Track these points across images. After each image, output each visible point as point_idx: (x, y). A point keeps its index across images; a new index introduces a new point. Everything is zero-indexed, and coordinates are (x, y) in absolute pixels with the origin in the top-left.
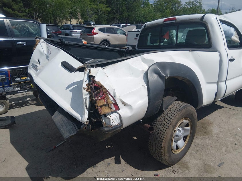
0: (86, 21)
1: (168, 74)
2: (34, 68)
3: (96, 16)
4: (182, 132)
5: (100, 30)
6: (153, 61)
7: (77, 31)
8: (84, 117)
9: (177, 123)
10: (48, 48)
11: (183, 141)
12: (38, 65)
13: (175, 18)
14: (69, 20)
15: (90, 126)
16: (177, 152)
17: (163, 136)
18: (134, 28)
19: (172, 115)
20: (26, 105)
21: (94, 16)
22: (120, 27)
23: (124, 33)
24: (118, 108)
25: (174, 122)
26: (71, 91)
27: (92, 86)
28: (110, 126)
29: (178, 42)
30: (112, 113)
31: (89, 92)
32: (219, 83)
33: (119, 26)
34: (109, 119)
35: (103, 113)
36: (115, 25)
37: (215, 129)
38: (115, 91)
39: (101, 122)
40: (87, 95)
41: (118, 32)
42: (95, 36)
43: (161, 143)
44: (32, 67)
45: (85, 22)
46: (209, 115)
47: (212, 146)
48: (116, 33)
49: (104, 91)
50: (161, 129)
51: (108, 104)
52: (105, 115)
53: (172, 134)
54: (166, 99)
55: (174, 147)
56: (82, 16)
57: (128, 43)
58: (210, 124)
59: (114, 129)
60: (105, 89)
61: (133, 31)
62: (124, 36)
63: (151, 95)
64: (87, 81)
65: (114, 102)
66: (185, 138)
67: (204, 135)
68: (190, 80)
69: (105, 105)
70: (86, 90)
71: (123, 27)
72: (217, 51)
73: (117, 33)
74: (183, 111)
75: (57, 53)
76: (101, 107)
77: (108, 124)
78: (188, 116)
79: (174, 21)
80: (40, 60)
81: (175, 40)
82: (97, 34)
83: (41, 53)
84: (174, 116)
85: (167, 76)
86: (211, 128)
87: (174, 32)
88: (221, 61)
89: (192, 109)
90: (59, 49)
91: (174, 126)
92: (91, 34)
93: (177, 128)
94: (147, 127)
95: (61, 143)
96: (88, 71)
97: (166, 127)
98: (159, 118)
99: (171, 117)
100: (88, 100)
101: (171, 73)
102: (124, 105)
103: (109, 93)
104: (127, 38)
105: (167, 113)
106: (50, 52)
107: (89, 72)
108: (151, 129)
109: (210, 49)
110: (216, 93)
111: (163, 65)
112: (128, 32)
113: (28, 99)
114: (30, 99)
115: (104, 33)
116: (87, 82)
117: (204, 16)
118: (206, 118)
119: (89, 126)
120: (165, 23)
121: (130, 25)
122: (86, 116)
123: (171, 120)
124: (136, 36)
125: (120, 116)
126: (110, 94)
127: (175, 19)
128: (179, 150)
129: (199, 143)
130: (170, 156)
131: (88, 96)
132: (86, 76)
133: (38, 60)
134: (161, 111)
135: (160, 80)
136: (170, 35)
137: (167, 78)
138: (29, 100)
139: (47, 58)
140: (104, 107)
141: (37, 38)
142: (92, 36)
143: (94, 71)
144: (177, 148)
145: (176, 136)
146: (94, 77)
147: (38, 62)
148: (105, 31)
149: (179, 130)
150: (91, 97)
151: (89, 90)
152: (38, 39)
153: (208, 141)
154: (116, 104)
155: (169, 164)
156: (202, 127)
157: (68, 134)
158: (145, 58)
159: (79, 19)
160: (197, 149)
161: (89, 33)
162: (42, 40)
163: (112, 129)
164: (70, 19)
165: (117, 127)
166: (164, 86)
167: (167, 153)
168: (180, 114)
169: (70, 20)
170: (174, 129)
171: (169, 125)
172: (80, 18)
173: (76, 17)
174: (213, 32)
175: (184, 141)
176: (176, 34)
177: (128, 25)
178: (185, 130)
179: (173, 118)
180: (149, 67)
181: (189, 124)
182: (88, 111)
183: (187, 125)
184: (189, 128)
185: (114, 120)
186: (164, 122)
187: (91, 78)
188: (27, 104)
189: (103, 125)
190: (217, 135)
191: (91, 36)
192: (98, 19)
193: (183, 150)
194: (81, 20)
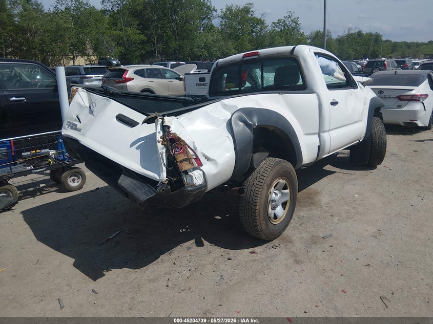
0: (103, 59)
1: (255, 121)
2: (71, 128)
3: (122, 49)
4: (279, 195)
5: (137, 72)
6: (236, 107)
7: (92, 77)
8: (162, 176)
9: (272, 181)
10: (90, 99)
11: (282, 209)
12: (77, 123)
13: (258, 52)
14: (70, 58)
15: (169, 187)
16: (277, 222)
17: (256, 198)
18: (193, 69)
19: (266, 172)
20: (42, 194)
21: (117, 50)
22: (168, 67)
23: (178, 76)
24: (200, 164)
25: (268, 181)
26: (137, 148)
27: (167, 137)
28: (194, 185)
29: (265, 85)
30: (195, 169)
31: (165, 145)
32: (321, 134)
33: (165, 65)
34: (191, 176)
35: (184, 169)
36: (158, 65)
37: (324, 199)
38: (195, 144)
39: (182, 181)
40: (163, 149)
41: (167, 75)
42: (128, 83)
43: (254, 207)
44: (68, 127)
45: (100, 61)
46: (316, 183)
47: (321, 217)
48: (163, 77)
49: (183, 143)
50: (253, 190)
51: (189, 159)
52: (186, 172)
53: (267, 197)
54: (257, 156)
55: (271, 214)
56: (96, 49)
57: (186, 93)
58: (317, 193)
59: (198, 189)
60: (183, 141)
61: (192, 72)
62: (177, 81)
63: (238, 148)
64: (161, 132)
65: (195, 157)
66: (284, 205)
67: (310, 206)
68: (283, 129)
69: (185, 160)
70: (161, 143)
71: (173, 66)
72: (314, 93)
73: (165, 78)
74: (278, 167)
75: (106, 106)
76: (181, 162)
77: (191, 182)
78: (284, 174)
79: (257, 57)
80: (79, 116)
81: (261, 83)
82: (132, 79)
83: (81, 107)
84: (268, 173)
85: (255, 125)
86: (319, 198)
87: (258, 72)
88: (320, 105)
89: (289, 165)
90: (108, 100)
91: (269, 186)
92: (121, 80)
93: (272, 189)
94: (237, 190)
95: (115, 234)
96: (161, 120)
97: (259, 187)
98: (250, 178)
99: (264, 174)
100: (164, 155)
101: (259, 121)
102: (208, 160)
103: (188, 145)
104: (185, 84)
105: (258, 171)
106: (94, 105)
107: (163, 122)
108: (242, 191)
109: (306, 91)
110: (319, 147)
111: (248, 112)
112: (186, 74)
113: (41, 186)
114: (44, 185)
115: (143, 79)
116: (161, 134)
117: (294, 48)
118: (312, 186)
119: (167, 187)
120: (244, 59)
121: (184, 63)
122: (165, 174)
123: (265, 178)
124: (200, 81)
125: (204, 173)
126: (189, 147)
127: (257, 54)
128: (278, 219)
129: (305, 215)
130: (267, 225)
131: (164, 151)
132: (159, 127)
133: (77, 117)
134: (252, 169)
135: (247, 129)
136: (253, 75)
137: (254, 127)
138: (43, 187)
139: (91, 112)
140: (184, 163)
141: (72, 86)
142: (124, 84)
143: (168, 120)
144: (275, 217)
145: (273, 201)
146: (169, 127)
147: (77, 119)
148: (146, 74)
149: (276, 194)
150: (167, 151)
151: (165, 143)
152: (74, 88)
153: (316, 212)
154: (197, 159)
155: (267, 237)
156: (308, 197)
157: (145, 196)
158: (225, 104)
159: (88, 55)
160: (302, 222)
161: (117, 80)
162: (80, 89)
163: (196, 188)
164: (72, 57)
165: (201, 187)
166: (252, 136)
167: (263, 220)
168: (275, 171)
169: (73, 59)
170: (268, 191)
171: (262, 184)
172: (91, 54)
173: (83, 53)
174: (307, 68)
175: (284, 210)
176: (261, 74)
177: (181, 63)
178: (283, 194)
179: (266, 175)
180: (232, 115)
181: (288, 185)
182: (166, 168)
183: (285, 188)
184: (287, 191)
185: (197, 178)
186: (256, 181)
187: (165, 128)
188: (43, 192)
189: (184, 184)
190: (327, 204)
191: (122, 84)
192: (125, 54)
193: (283, 220)
194: (94, 58)
